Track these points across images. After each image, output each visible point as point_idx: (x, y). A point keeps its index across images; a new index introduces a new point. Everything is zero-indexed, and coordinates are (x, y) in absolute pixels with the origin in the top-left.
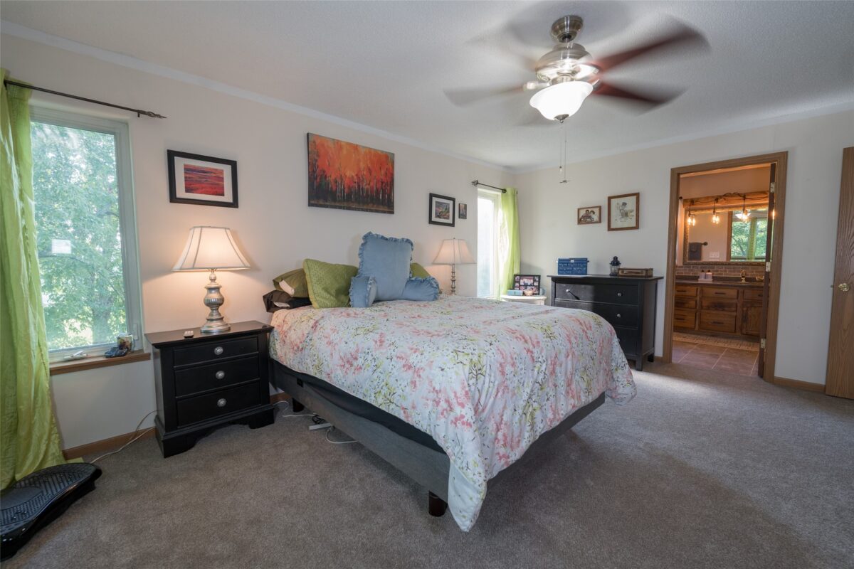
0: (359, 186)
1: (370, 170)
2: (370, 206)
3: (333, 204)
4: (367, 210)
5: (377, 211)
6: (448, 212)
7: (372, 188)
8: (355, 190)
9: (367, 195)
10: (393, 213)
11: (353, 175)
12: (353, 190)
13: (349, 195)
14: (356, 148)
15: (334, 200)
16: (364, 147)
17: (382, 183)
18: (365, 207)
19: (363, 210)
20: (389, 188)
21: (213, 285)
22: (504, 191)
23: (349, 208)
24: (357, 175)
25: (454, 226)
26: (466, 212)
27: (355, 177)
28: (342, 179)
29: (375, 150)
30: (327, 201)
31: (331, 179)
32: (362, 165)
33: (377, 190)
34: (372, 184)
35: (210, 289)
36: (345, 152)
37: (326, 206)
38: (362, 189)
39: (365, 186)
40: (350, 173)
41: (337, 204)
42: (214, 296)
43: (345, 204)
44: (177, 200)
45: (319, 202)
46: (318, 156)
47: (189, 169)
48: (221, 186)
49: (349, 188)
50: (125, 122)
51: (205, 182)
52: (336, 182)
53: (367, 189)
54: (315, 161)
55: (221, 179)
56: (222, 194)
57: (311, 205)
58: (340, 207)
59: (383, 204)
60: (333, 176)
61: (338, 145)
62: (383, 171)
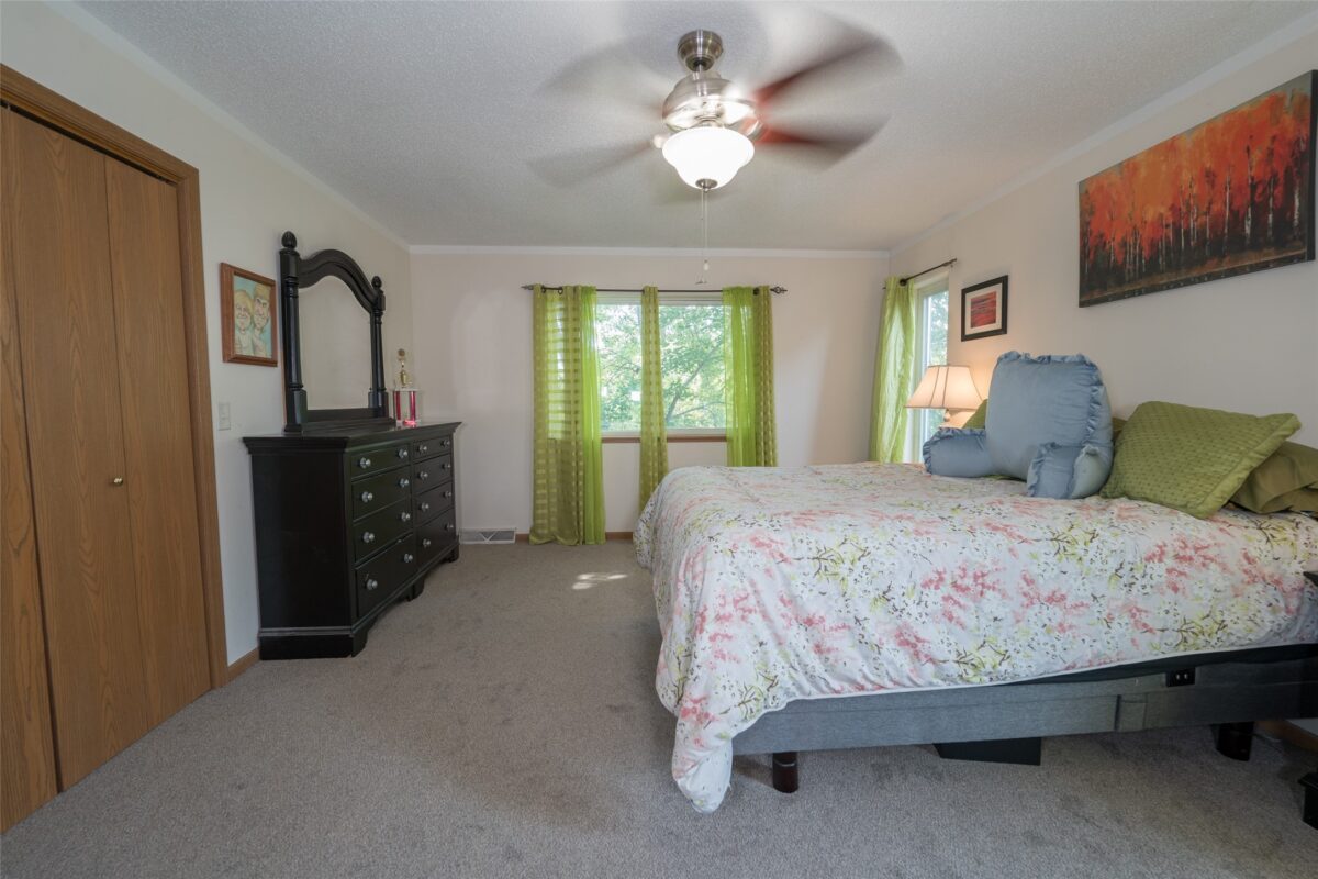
1: (1209, 175)
2: (1210, 267)
3: (1118, 290)
5: (1233, 272)
7: (1219, 216)
8: (1168, 242)
9: (1202, 242)
10: (1304, 257)
11: (1163, 210)
12: (1162, 246)
13: (1152, 262)
14: (1170, 147)
15: (1120, 282)
18: (1195, 274)
20: (1279, 191)
23: (1154, 289)
24: (1174, 208)
27: (1168, 214)
28: (1137, 234)
29: (1226, 115)
30: (1106, 289)
31: (1114, 245)
32: (1186, 176)
34: (1215, 208)
36: (1143, 172)
38: (1187, 233)
39: (1195, 223)
40: (1155, 211)
41: (1127, 288)
43: (1144, 283)
44: (965, 338)
45: (1096, 295)
46: (1092, 213)
47: (974, 303)
48: (994, 312)
49: (1153, 245)
50: (947, 279)
51: (983, 312)
52: (1124, 244)
53: (1203, 227)
54: (1088, 223)
55: (994, 303)
56: (994, 321)
57: (1082, 304)
58: (1132, 294)
59: (1257, 244)
60: (1118, 238)
61: (1129, 168)
62: (1257, 155)
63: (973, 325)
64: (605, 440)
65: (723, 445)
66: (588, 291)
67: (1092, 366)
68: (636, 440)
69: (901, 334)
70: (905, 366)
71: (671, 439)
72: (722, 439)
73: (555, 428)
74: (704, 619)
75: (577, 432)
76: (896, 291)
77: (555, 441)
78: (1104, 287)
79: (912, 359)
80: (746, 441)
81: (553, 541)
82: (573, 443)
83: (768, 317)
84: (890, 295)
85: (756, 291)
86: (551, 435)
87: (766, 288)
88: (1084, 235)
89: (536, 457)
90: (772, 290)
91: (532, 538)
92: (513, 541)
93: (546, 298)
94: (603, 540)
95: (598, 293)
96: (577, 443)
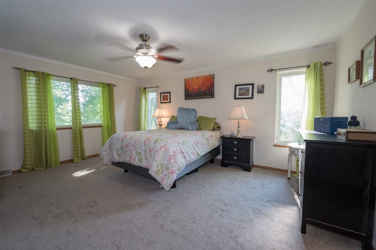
0: (199, 91)
1: (203, 84)
2: (204, 97)
3: (191, 98)
4: (202, 98)
5: (206, 98)
6: (249, 91)
7: (204, 90)
9: (202, 93)
10: (214, 97)
11: (197, 87)
12: (197, 92)
13: (196, 94)
14: (198, 78)
15: (191, 97)
16: (201, 76)
17: (208, 87)
18: (202, 97)
19: (201, 98)
20: (211, 88)
21: (160, 121)
22: (308, 66)
23: (196, 99)
24: (198, 87)
25: (253, 99)
26: (263, 90)
27: (198, 88)
28: (194, 90)
29: (205, 76)
31: (190, 90)
32: (200, 83)
33: (206, 90)
34: (204, 88)
35: (160, 122)
36: (194, 80)
37: (189, 99)
39: (201, 90)
40: (196, 87)
41: (192, 98)
42: (160, 123)
43: (195, 98)
44: (161, 103)
45: (188, 98)
46: (187, 85)
47: (163, 96)
48: (168, 98)
49: (196, 92)
50: (156, 89)
51: (165, 98)
52: (192, 91)
53: (202, 91)
54: (186, 86)
55: (168, 97)
56: (168, 100)
57: (185, 99)
58: (193, 99)
59: (209, 95)
60: (191, 89)
61: (192, 79)
62: (208, 83)
63: (163, 100)
64: (57, 129)
65: (100, 128)
66: (48, 75)
67: (195, 110)
68: (71, 128)
69: (145, 100)
70: (146, 108)
71: (84, 127)
72: (100, 126)
73: (33, 125)
74: (171, 157)
75: (45, 127)
76: (143, 90)
77: (32, 130)
78: (189, 97)
79: (147, 106)
80: (108, 126)
81: (33, 170)
82: (44, 131)
83: (113, 92)
84: (142, 91)
85: (109, 85)
86: (30, 128)
87: (112, 84)
88: (185, 88)
89: (24, 137)
90: (113, 85)
91: (23, 170)
92: (11, 174)
93: (26, 74)
94: (59, 164)
95: (52, 76)
96: (45, 131)
